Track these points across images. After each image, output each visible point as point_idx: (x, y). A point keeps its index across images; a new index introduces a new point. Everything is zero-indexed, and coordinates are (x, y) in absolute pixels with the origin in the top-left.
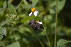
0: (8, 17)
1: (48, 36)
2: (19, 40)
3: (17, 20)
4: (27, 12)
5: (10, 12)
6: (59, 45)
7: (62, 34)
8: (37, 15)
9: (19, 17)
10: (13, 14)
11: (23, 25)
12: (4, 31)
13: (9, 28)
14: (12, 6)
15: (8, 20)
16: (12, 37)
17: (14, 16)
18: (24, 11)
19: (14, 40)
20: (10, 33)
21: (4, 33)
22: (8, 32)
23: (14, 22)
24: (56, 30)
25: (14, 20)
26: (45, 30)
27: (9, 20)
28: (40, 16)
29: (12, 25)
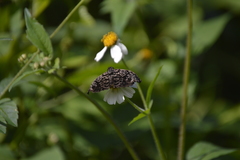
0: (24, 64)
1: (159, 131)
2: (60, 144)
3: (53, 74)
7: (208, 127)
8: (122, 60)
9: (61, 65)
10: (42, 55)
11: (74, 91)
12: (11, 111)
13: (28, 103)
14: (39, 28)
15: (27, 76)
16: (38, 133)
17: (43, 60)
19: (44, 144)
20: (33, 118)
21: (10, 116)
22: (24, 115)
23: (47, 82)
24: (183, 111)
25: (44, 74)
26: (147, 110)
27: (28, 73)
28: (133, 64)
29: (41, 91)
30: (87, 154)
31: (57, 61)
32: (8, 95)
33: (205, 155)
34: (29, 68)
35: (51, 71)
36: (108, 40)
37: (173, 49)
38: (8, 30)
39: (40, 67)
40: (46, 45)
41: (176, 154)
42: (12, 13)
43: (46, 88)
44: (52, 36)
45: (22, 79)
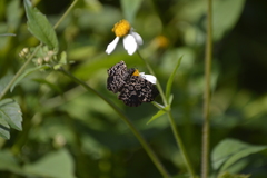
0: (26, 59)
1: (180, 128)
2: (68, 146)
3: (59, 70)
4: (97, 39)
5: (32, 41)
6: (220, 162)
8: (137, 51)
9: (68, 60)
10: (46, 48)
11: (82, 88)
13: (30, 101)
14: (41, 17)
15: (27, 72)
16: (42, 135)
17: (47, 54)
18: (85, 35)
19: (51, 147)
20: (37, 118)
21: (12, 118)
22: (27, 115)
23: (51, 78)
24: (206, 105)
25: (49, 70)
26: (167, 106)
27: (32, 70)
28: (147, 53)
29: (44, 88)
30: (97, 158)
31: (64, 56)
32: (9, 95)
33: (230, 155)
34: (32, 64)
35: (57, 67)
36: (120, 29)
37: (191, 35)
39: (44, 62)
40: (50, 37)
41: (200, 155)
43: (49, 84)
44: (56, 26)
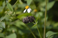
2: (15, 32)
6: (48, 36)
8: (30, 12)
9: (15, 13)
10: (11, 11)
12: (4, 25)
16: (10, 30)
19: (11, 32)
20: (9, 26)
21: (3, 26)
23: (12, 18)
26: (36, 24)
28: (32, 13)
29: (10, 20)
32: (3, 21)
33: (50, 34)
34: (8, 14)
35: (13, 15)
36: (27, 7)
37: (42, 9)
38: (2, 6)
39: (10, 14)
40: (11, 9)
41: (43, 34)
42: (3, 1)
45: (6, 17)
